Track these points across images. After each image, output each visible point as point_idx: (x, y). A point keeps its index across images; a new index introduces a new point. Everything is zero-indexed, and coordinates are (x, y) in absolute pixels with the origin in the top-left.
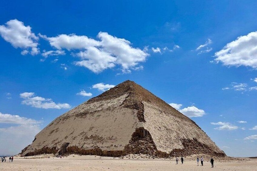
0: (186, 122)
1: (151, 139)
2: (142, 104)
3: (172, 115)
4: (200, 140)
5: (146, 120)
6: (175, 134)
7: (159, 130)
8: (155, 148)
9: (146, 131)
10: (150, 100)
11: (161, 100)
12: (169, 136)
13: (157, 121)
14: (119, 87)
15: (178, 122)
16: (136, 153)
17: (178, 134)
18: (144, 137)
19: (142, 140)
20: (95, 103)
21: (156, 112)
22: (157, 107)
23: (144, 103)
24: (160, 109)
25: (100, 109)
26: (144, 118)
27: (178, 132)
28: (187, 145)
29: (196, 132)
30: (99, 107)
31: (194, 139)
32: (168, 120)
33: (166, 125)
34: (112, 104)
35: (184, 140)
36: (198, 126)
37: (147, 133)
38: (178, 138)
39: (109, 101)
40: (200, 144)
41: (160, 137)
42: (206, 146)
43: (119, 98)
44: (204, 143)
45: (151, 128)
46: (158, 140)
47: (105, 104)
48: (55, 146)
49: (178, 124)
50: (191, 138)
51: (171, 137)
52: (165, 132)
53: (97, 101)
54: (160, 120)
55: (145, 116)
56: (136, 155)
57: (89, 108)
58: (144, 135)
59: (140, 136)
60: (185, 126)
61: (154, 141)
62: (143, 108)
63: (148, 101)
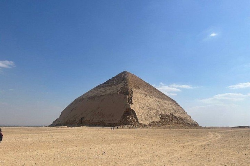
0: (167, 102)
1: (135, 115)
2: (132, 91)
3: (155, 97)
4: (176, 115)
5: (133, 103)
6: (155, 111)
7: (142, 109)
8: (137, 121)
9: (132, 110)
10: (139, 87)
11: (150, 85)
12: (149, 113)
13: (141, 103)
14: (118, 76)
15: (159, 102)
16: (125, 125)
17: (157, 111)
18: (131, 114)
19: (129, 116)
20: (102, 89)
21: (142, 95)
22: (143, 92)
23: (134, 90)
24: (146, 93)
25: (104, 94)
26: (131, 101)
27: (158, 109)
28: (164, 119)
29: (174, 109)
30: (104, 92)
31: (170, 114)
32: (151, 101)
33: (149, 105)
34: (112, 90)
35: (162, 115)
36: (177, 104)
37: (133, 112)
38: (157, 114)
39: (111, 87)
40: (175, 117)
41: (143, 114)
42: (181, 119)
43: (117, 86)
44: (179, 117)
45: (136, 108)
46: (140, 116)
47: (108, 90)
48: (75, 119)
49: (159, 104)
50: (168, 114)
51: (151, 113)
52: (147, 110)
53: (103, 87)
54: (145, 102)
55: (133, 100)
56: (125, 126)
57: (97, 93)
58: (131, 113)
59: (128, 114)
60: (165, 105)
61: (137, 116)
62: (132, 94)
63: (138, 88)
